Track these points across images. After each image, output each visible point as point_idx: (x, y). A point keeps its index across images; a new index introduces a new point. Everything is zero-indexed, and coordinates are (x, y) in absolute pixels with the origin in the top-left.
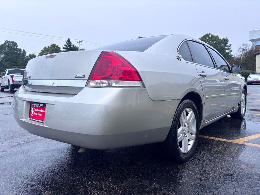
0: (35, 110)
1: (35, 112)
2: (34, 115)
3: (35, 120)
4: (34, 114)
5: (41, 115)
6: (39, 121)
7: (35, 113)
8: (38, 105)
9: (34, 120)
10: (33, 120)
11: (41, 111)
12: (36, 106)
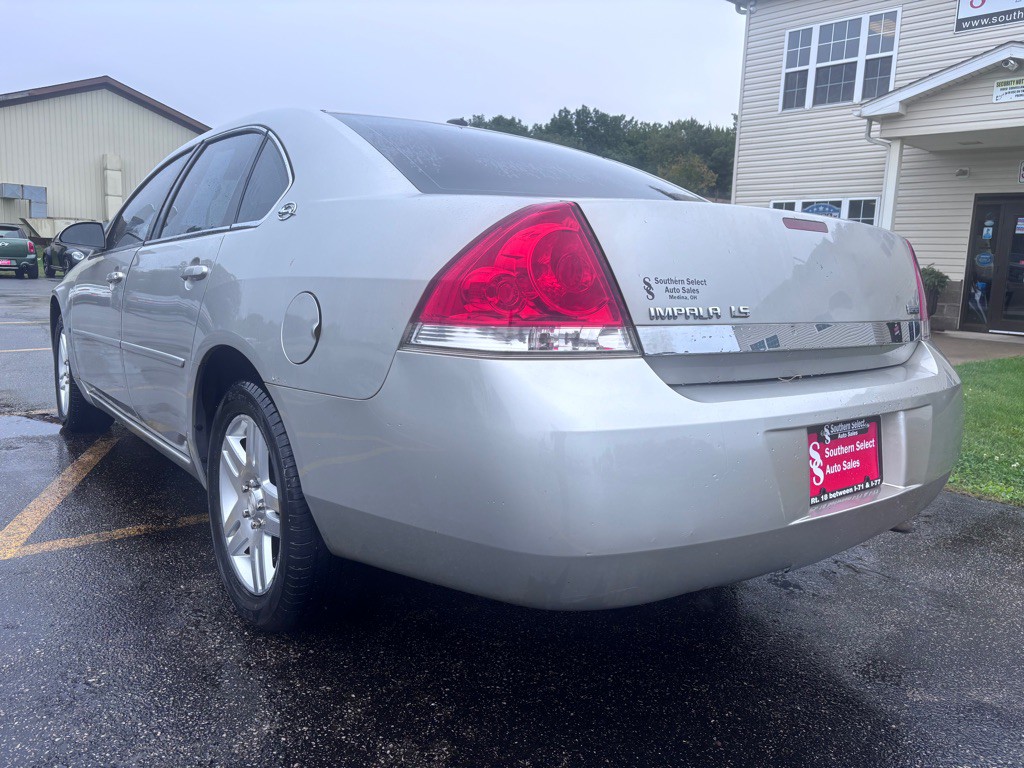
0: (829, 453)
1: (828, 461)
2: (827, 477)
3: (841, 493)
4: (828, 471)
5: (855, 464)
6: (856, 489)
7: (831, 465)
8: (844, 427)
9: (832, 496)
10: (829, 500)
11: (856, 447)
12: (834, 437)
